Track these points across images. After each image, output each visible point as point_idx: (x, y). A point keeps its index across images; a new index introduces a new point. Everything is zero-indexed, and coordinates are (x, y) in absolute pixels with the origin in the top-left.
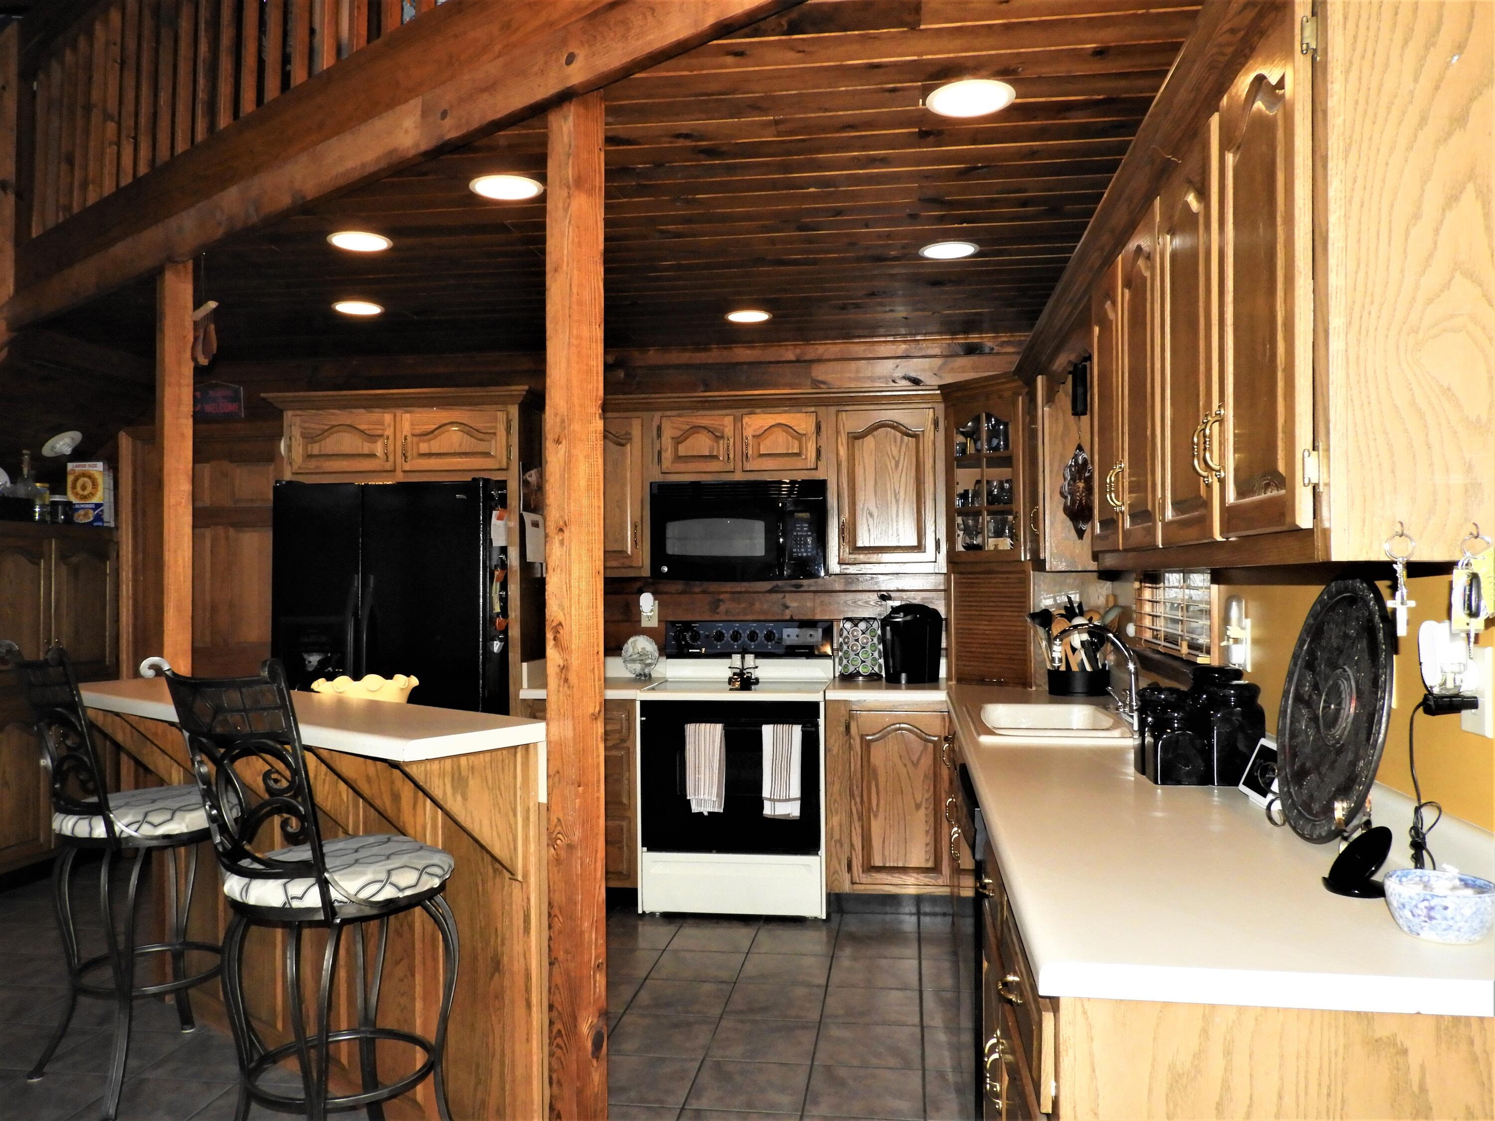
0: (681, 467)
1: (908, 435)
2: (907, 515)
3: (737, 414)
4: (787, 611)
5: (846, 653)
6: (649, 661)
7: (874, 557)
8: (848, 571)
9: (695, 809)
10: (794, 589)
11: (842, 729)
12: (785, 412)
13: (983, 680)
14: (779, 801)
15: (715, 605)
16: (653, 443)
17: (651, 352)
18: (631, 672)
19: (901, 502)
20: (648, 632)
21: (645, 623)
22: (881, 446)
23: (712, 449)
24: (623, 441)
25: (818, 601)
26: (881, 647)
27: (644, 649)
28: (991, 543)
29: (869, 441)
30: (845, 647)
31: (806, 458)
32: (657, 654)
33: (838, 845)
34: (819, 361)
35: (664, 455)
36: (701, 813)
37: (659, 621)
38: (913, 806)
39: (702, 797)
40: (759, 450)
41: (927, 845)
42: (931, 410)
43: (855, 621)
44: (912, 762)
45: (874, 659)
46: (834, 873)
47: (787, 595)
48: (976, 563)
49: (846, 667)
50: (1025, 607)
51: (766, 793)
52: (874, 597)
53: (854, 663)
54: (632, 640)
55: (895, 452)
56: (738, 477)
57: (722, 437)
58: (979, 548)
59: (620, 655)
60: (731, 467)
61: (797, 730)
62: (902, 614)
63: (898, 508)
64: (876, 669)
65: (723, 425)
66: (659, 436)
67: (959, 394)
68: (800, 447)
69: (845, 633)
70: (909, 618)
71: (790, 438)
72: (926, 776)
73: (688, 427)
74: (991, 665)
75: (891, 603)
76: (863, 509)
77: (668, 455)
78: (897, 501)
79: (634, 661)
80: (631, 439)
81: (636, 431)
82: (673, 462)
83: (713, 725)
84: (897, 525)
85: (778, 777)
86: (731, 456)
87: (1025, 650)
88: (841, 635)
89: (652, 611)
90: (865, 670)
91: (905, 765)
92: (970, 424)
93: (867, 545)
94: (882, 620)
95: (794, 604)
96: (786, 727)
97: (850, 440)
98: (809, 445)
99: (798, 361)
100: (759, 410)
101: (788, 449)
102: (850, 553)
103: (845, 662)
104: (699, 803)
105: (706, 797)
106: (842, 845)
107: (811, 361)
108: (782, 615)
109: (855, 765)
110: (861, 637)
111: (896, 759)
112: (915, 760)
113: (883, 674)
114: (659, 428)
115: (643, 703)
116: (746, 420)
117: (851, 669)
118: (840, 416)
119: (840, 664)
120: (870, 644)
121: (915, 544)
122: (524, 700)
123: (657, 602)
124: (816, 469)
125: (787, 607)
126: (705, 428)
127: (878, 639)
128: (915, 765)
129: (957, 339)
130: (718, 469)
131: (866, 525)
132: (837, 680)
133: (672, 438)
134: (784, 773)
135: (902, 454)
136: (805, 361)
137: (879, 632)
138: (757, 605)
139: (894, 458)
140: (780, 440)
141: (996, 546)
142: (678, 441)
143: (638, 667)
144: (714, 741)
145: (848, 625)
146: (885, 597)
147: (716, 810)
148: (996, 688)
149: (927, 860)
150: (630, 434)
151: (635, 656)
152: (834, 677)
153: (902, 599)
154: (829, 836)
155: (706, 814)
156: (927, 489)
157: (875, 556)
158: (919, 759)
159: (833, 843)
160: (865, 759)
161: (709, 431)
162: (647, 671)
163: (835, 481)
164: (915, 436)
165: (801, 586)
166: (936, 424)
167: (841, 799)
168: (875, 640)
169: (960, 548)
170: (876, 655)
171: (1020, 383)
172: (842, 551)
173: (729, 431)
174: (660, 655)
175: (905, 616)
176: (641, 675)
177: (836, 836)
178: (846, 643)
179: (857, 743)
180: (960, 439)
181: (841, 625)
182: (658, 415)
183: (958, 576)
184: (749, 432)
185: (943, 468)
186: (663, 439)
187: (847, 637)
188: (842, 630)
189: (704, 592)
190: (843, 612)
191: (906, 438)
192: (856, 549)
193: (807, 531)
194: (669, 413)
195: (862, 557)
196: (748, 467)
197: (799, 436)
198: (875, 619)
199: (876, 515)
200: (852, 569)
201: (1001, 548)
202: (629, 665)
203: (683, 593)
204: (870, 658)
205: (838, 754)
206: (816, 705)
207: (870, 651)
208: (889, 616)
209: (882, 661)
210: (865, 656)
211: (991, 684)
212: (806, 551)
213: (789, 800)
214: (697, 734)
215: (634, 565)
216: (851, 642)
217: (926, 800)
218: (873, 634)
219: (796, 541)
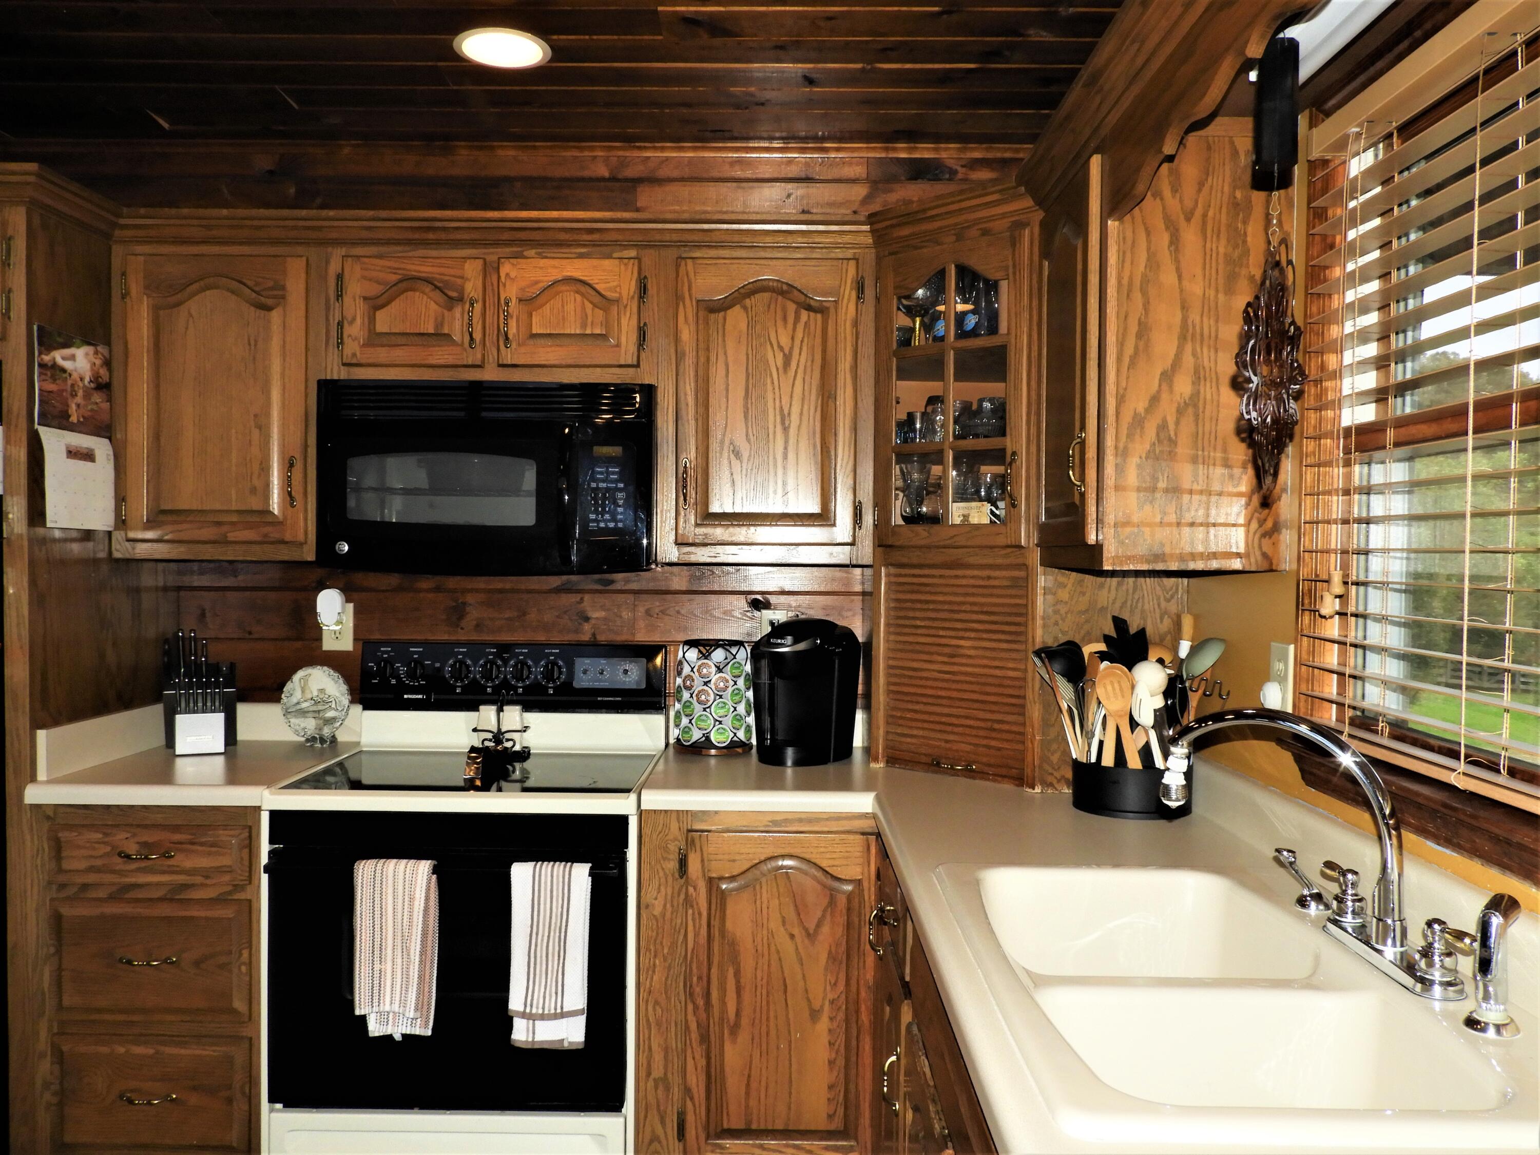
0: (382, 354)
1: (809, 308)
2: (803, 456)
3: (490, 258)
4: (587, 627)
5: (687, 705)
6: (330, 714)
7: (741, 533)
8: (693, 559)
9: (375, 1029)
10: (599, 587)
11: (672, 865)
12: (581, 256)
13: (938, 764)
14: (543, 1017)
15: (458, 613)
16: (328, 308)
17: (346, 150)
18: (297, 732)
19: (793, 431)
20: (334, 661)
21: (329, 644)
22: (758, 327)
23: (439, 324)
24: (270, 302)
25: (641, 610)
26: (750, 694)
27: (322, 691)
28: (957, 512)
29: (736, 317)
30: (686, 695)
31: (618, 345)
32: (345, 700)
33: (661, 1088)
34: (653, 180)
35: (347, 330)
36: (390, 1037)
37: (356, 640)
38: (806, 1014)
39: (387, 1008)
40: (530, 325)
41: (831, 1087)
42: (852, 263)
43: (705, 646)
44: (806, 930)
45: (738, 718)
46: (651, 1142)
47: (587, 597)
48: (928, 547)
49: (687, 730)
50: (1024, 633)
51: (516, 1002)
52: (741, 603)
53: (702, 725)
54: (300, 674)
55: (785, 341)
56: (490, 374)
57: (461, 299)
58: (934, 520)
59: (278, 700)
60: (474, 357)
61: (581, 874)
62: (789, 639)
63: (786, 442)
64: (741, 735)
65: (462, 277)
66: (339, 296)
67: (906, 231)
68: (607, 324)
69: (686, 670)
70: (801, 646)
71: (589, 306)
72: (832, 957)
73: (394, 278)
74: (951, 737)
75: (768, 615)
76: (722, 442)
77: (356, 330)
78: (786, 429)
79: (303, 713)
80: (283, 297)
81: (295, 286)
82: (365, 345)
83: (412, 862)
84: (785, 474)
85: (541, 968)
86: (478, 336)
87: (1023, 714)
88: (679, 673)
89: (339, 622)
90: (721, 738)
91: (792, 936)
92: (920, 292)
93: (729, 509)
94: (756, 646)
95: (596, 614)
96: (559, 867)
97: (701, 314)
98: (624, 321)
99: (613, 179)
100: (532, 252)
101: (584, 326)
102: (697, 525)
103: (685, 721)
104: (384, 1017)
105: (396, 1008)
106: (667, 1089)
107: (638, 181)
108: (577, 631)
109: (696, 935)
110: (714, 678)
111: (775, 924)
112: (812, 927)
113: (754, 741)
114: (340, 277)
115: (274, 814)
116: (506, 268)
117: (696, 735)
118: (682, 270)
119: (677, 726)
120: (730, 690)
121: (815, 508)
122: (37, 807)
123: (350, 606)
124: (638, 366)
125: (587, 619)
126: (428, 281)
127: (746, 680)
128: (811, 936)
129: (895, 149)
130: (451, 360)
131: (727, 473)
132: (671, 750)
133: (365, 298)
134: (553, 964)
135: (797, 342)
136: (626, 180)
137: (748, 668)
138: (533, 616)
139: (781, 348)
140: (570, 307)
141: (966, 517)
142: (376, 304)
143: (310, 725)
144: (412, 899)
145: (692, 654)
146: (759, 604)
147: (417, 1031)
148: (963, 781)
149: (830, 1117)
150: (283, 288)
151: (304, 705)
152: (667, 745)
153: (789, 608)
154: (643, 1074)
155: (398, 1037)
156: (840, 410)
157: (743, 530)
158: (819, 925)
159: (651, 1084)
160: (716, 923)
161: (436, 287)
162: (326, 731)
163: (672, 390)
164: (821, 310)
165: (612, 582)
166: (860, 288)
167: (668, 998)
168: (741, 682)
169: (897, 520)
170: (741, 708)
171: (1028, 202)
172: (681, 520)
173: (473, 288)
174: (352, 702)
175: (796, 642)
176: (313, 739)
177: (657, 1073)
178: (688, 688)
179: (701, 896)
180: (903, 320)
181: (680, 654)
182: (338, 253)
183: (892, 570)
184: (511, 292)
185: (871, 372)
186: (347, 299)
187: (688, 677)
188: (680, 663)
189: (438, 589)
190: (685, 629)
191: (804, 315)
192: (709, 518)
193: (616, 481)
194: (358, 251)
195: (719, 533)
196: (508, 357)
197: (604, 302)
198: (739, 643)
199: (745, 455)
200: (702, 555)
201: (974, 520)
202: (293, 720)
203: (399, 589)
204: (731, 716)
205: (663, 915)
206: (622, 820)
207: (730, 703)
208: (766, 641)
209: (751, 720)
210: (722, 712)
211: (952, 772)
212: (614, 519)
213: (563, 1015)
214: (377, 883)
215: (288, 537)
216: (698, 685)
217: (832, 1002)
218: (737, 672)
219: (595, 499)
